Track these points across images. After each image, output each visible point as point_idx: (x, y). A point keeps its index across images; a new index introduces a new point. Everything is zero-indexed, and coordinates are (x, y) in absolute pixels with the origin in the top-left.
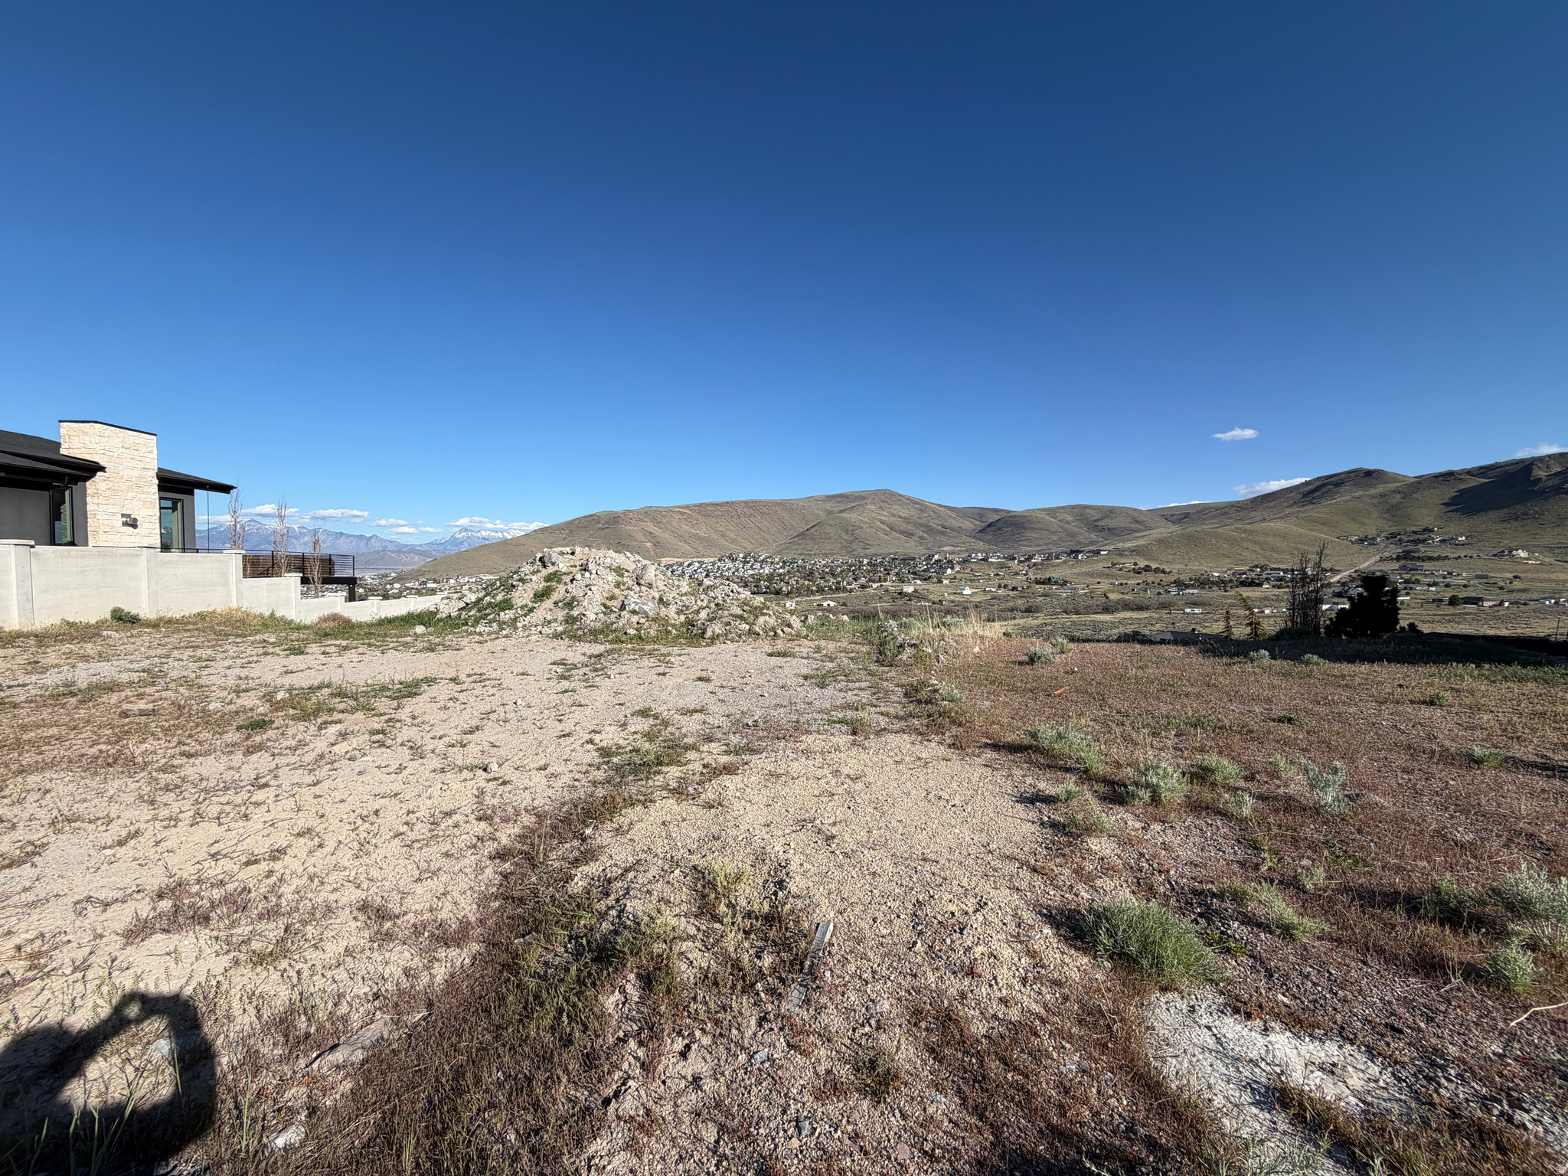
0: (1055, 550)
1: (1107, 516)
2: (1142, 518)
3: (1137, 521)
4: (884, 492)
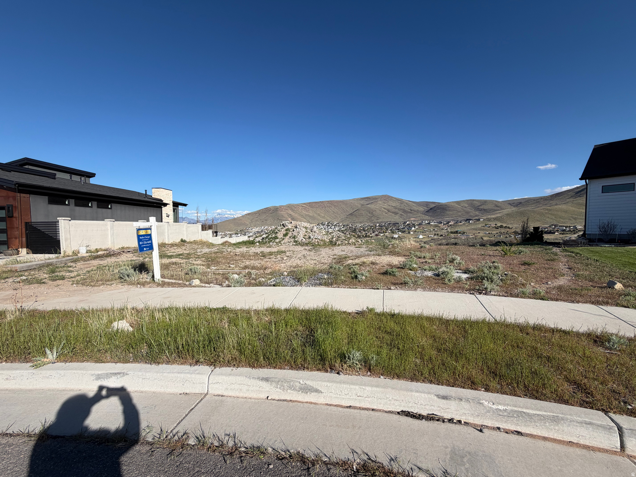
0: (460, 219)
1: (483, 204)
2: (499, 205)
3: (497, 206)
4: (385, 196)
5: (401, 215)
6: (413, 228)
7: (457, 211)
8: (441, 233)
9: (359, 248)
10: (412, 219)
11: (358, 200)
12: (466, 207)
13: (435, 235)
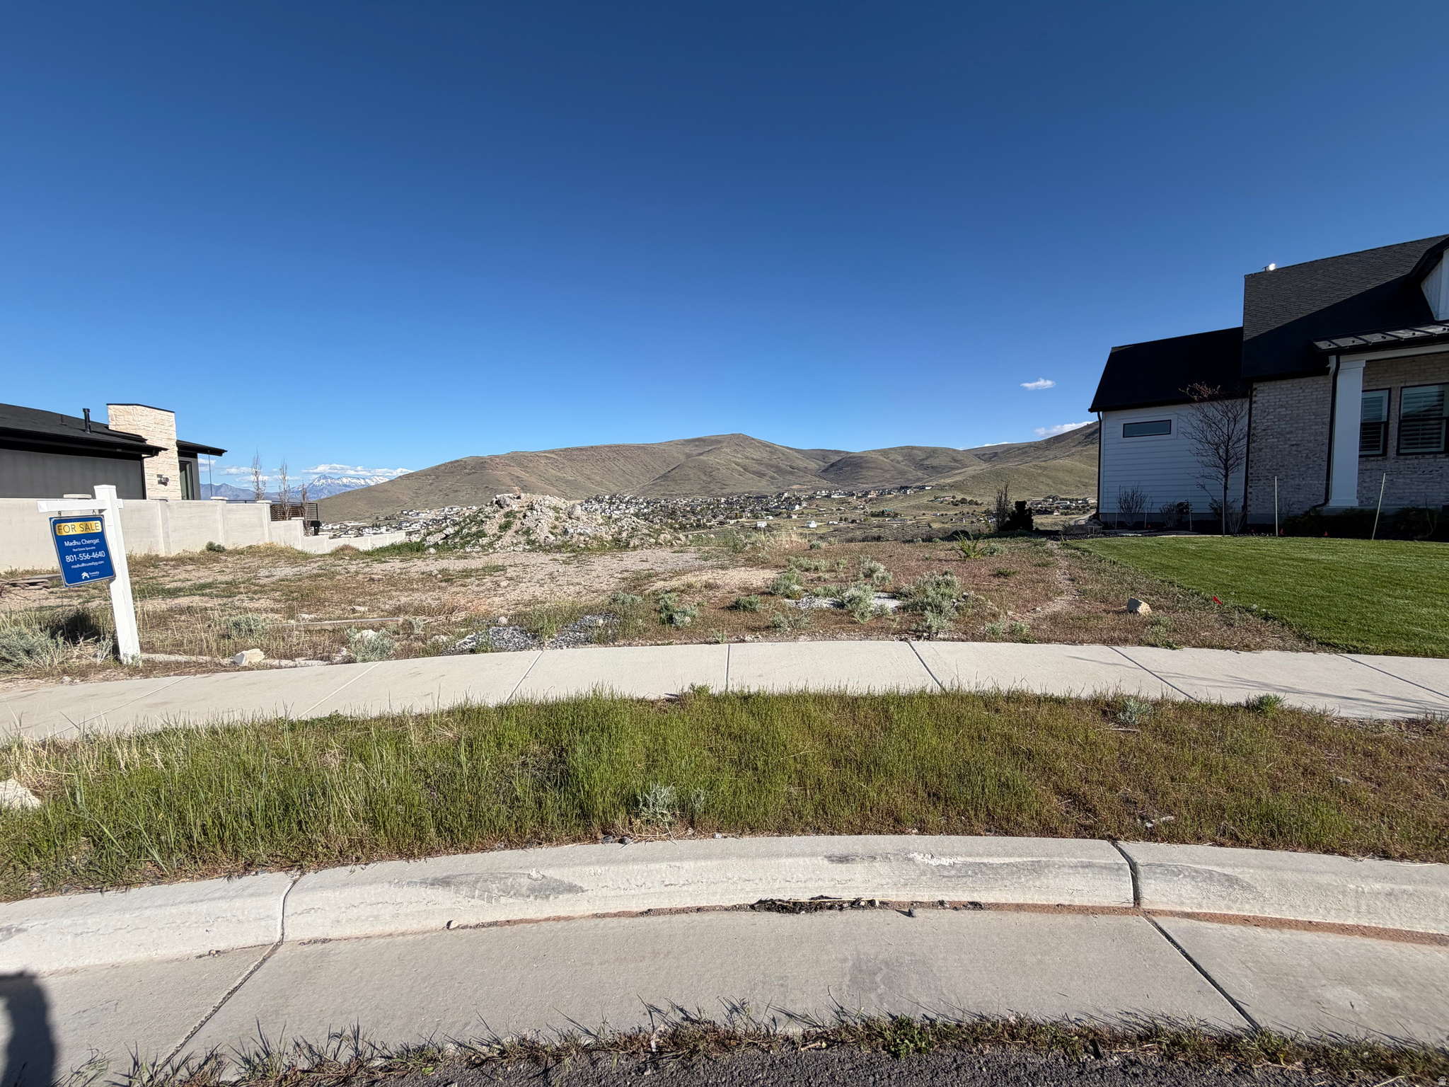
0: (887, 486)
1: (931, 456)
2: (959, 457)
3: (956, 460)
4: (738, 436)
5: (772, 478)
6: (797, 507)
7: (882, 469)
8: (853, 517)
9: (682, 552)
10: (794, 487)
11: (677, 443)
12: (898, 462)
13: (841, 520)
